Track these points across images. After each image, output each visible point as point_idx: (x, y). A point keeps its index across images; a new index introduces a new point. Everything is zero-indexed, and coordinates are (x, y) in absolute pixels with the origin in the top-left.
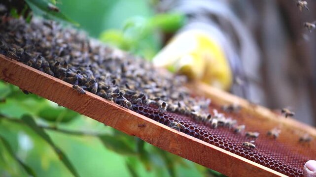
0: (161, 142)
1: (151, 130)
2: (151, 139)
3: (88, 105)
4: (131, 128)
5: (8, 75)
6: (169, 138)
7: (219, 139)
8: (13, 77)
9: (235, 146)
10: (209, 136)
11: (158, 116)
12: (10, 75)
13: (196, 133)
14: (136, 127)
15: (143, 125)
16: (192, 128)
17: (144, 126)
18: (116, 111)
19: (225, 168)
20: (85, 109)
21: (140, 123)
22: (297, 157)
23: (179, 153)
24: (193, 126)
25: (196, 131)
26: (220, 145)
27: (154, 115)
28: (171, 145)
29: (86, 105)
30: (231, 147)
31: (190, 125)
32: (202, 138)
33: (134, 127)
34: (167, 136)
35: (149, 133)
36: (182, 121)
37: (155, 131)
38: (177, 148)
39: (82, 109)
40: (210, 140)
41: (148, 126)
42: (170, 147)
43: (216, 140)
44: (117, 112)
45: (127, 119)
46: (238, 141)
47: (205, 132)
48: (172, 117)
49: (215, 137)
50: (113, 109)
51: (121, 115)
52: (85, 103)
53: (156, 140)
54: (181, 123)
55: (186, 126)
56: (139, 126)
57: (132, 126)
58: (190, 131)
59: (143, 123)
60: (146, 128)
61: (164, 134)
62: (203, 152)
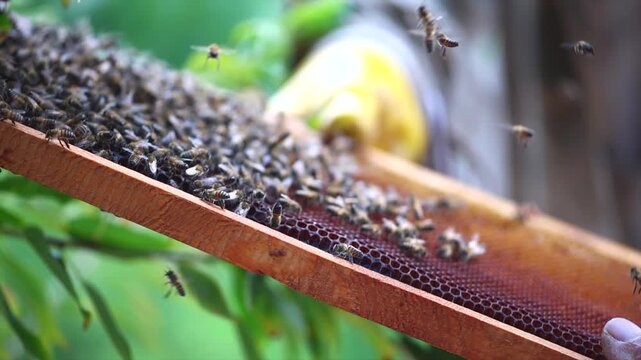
0: (316, 286)
1: (296, 260)
2: (296, 281)
3: (167, 211)
4: (255, 258)
5: (1, 153)
6: (333, 277)
7: (431, 276)
8: (11, 158)
9: (462, 289)
10: (411, 269)
11: (306, 231)
12: (6, 152)
13: (384, 265)
14: (266, 256)
15: (279, 252)
16: (375, 254)
17: (281, 254)
18: (224, 224)
19: (446, 336)
20: (161, 221)
21: (273, 248)
22: (582, 308)
23: (353, 306)
24: (377, 249)
25: (385, 259)
26: (433, 288)
27: (299, 229)
28: (337, 291)
29: (163, 212)
30: (456, 292)
31: (371, 247)
32: (395, 276)
33: (260, 257)
34: (329, 274)
35: (292, 268)
36: (356, 240)
37: (303, 263)
38: (349, 298)
39: (155, 221)
40: (413, 279)
41: (289, 254)
42: (335, 297)
43: (424, 279)
44: (226, 226)
45: (246, 239)
46: (466, 279)
47: (402, 262)
48: (334, 233)
49: (421, 271)
50: (219, 221)
51: (234, 231)
52: (161, 209)
53: (306, 282)
54: (354, 244)
55: (364, 250)
56: (271, 255)
57: (258, 254)
58: (373, 260)
59: (279, 248)
60: (285, 258)
61: (323, 269)
62: (402, 305)
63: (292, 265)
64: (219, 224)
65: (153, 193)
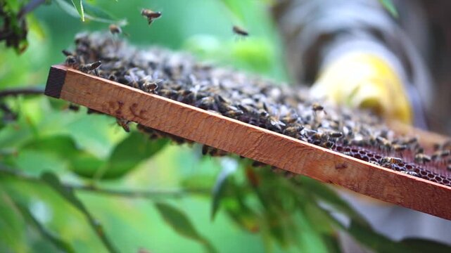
0: (371, 187)
1: (355, 170)
2: (356, 185)
3: (259, 144)
4: (325, 172)
5: (138, 113)
6: (383, 180)
8: (145, 116)
12: (142, 112)
14: (333, 169)
15: (342, 166)
17: (344, 167)
18: (302, 149)
20: (256, 151)
21: (338, 163)
23: (399, 200)
27: (353, 154)
28: (386, 189)
29: (257, 145)
33: (329, 171)
34: (379, 178)
35: (352, 176)
37: (360, 172)
38: (395, 194)
39: (251, 151)
41: (350, 167)
42: (385, 194)
44: (302, 151)
45: (318, 159)
50: (297, 147)
51: (309, 154)
52: (256, 142)
53: (364, 187)
56: (337, 168)
57: (327, 168)
59: (342, 163)
60: (347, 170)
61: (375, 175)
62: (433, 196)
63: (353, 174)
64: (298, 149)
65: (249, 131)
